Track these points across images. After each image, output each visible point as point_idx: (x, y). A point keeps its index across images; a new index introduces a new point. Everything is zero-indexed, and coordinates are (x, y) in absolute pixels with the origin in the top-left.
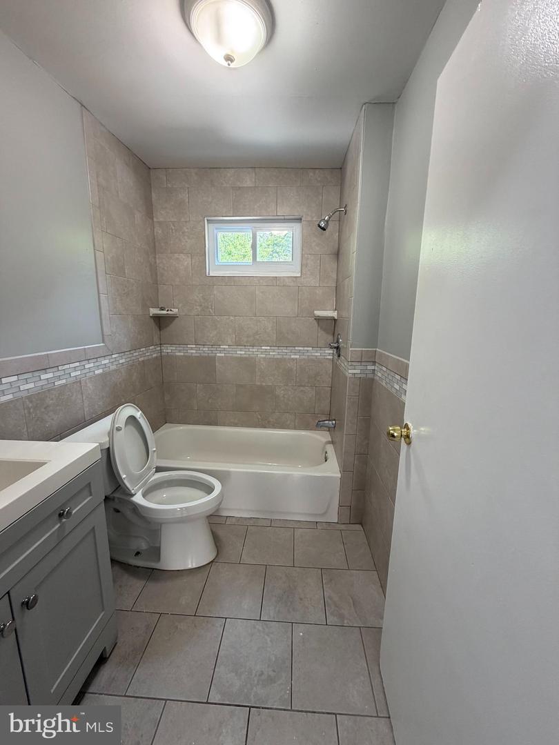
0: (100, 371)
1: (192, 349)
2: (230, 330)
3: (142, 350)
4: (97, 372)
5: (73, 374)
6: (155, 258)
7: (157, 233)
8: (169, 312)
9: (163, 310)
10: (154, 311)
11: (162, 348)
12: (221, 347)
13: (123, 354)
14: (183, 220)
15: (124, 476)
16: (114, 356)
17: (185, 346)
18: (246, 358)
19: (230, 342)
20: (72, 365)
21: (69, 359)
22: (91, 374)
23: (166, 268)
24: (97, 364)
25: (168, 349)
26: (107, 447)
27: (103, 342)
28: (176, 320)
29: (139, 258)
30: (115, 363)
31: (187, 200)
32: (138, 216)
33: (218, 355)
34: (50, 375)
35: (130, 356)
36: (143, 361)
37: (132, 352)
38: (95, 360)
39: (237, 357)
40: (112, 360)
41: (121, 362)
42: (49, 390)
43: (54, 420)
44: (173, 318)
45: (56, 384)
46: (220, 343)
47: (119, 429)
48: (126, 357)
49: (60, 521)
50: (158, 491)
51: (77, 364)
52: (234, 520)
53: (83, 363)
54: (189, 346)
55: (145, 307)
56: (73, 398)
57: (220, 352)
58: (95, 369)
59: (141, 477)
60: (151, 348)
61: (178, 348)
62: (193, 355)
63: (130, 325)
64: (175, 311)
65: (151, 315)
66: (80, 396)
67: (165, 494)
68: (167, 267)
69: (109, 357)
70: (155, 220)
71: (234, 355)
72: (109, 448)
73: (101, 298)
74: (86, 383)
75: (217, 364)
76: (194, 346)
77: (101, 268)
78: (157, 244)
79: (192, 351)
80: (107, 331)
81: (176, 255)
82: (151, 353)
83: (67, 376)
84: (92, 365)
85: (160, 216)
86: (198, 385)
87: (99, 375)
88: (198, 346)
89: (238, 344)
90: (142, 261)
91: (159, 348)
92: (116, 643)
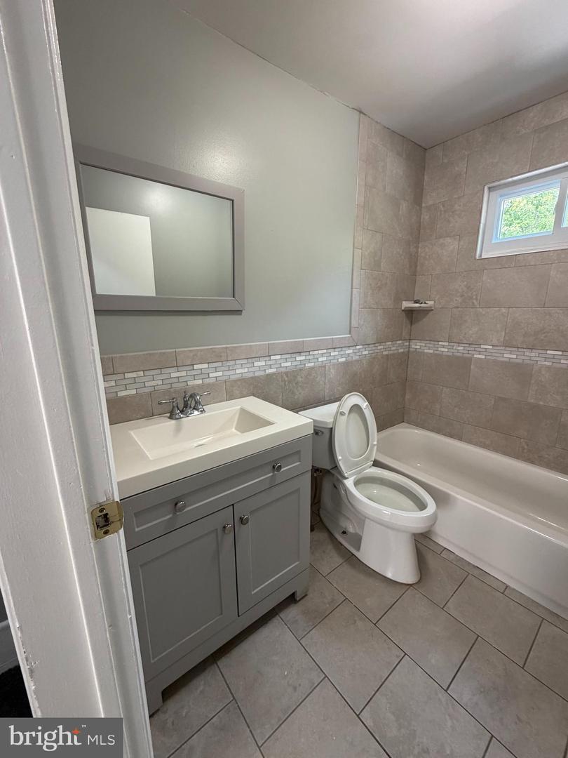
0: (343, 360)
1: (443, 346)
2: (498, 326)
3: (388, 343)
4: (340, 360)
5: (320, 360)
6: (417, 247)
7: (424, 219)
8: (422, 305)
9: (417, 303)
10: (406, 304)
11: (411, 344)
12: (482, 346)
13: (366, 346)
14: (456, 196)
15: (340, 458)
16: (358, 347)
17: (436, 343)
18: (518, 364)
19: (495, 342)
20: (320, 352)
21: (318, 346)
22: (335, 361)
23: (427, 257)
24: (342, 353)
25: (417, 345)
26: (331, 426)
27: (350, 333)
28: (431, 313)
29: (398, 250)
30: (358, 354)
31: (465, 170)
32: (404, 206)
33: (475, 356)
34: (303, 358)
35: (374, 348)
36: (387, 355)
37: (377, 345)
38: (339, 349)
39: (502, 362)
40: (355, 351)
41: (364, 353)
42: (300, 370)
43: (301, 394)
44: (426, 312)
45: (306, 365)
46: (481, 342)
47: (342, 414)
48: (369, 349)
49: (273, 472)
50: (370, 485)
51: (325, 351)
52: (452, 556)
53: (330, 351)
54: (440, 343)
55: (398, 300)
56: (318, 379)
57: (480, 353)
58: (339, 357)
59: (357, 464)
60: (398, 342)
61: (428, 345)
62: (444, 353)
63: (379, 318)
64: (430, 303)
65: (403, 308)
66: (323, 379)
67: (376, 490)
68: (429, 256)
69: (354, 348)
70: (423, 205)
71: (499, 359)
72: (332, 428)
73: (354, 293)
74: (330, 369)
75: (472, 367)
76: (447, 344)
77: (358, 264)
78: (422, 231)
79: (444, 348)
80: (354, 324)
81: (441, 240)
82: (397, 347)
83: (316, 360)
84: (336, 353)
85: (430, 200)
86: (445, 389)
87: (342, 363)
88: (450, 344)
89: (508, 344)
90: (401, 252)
91: (407, 344)
92: (306, 595)
